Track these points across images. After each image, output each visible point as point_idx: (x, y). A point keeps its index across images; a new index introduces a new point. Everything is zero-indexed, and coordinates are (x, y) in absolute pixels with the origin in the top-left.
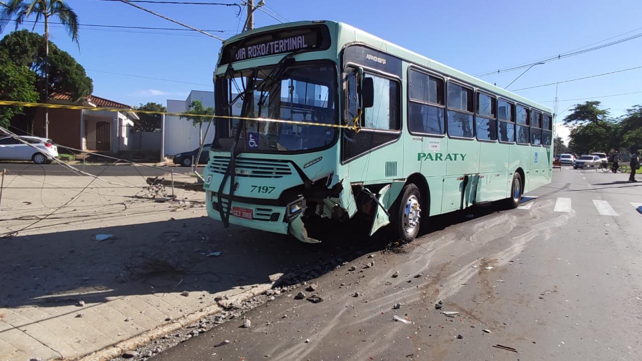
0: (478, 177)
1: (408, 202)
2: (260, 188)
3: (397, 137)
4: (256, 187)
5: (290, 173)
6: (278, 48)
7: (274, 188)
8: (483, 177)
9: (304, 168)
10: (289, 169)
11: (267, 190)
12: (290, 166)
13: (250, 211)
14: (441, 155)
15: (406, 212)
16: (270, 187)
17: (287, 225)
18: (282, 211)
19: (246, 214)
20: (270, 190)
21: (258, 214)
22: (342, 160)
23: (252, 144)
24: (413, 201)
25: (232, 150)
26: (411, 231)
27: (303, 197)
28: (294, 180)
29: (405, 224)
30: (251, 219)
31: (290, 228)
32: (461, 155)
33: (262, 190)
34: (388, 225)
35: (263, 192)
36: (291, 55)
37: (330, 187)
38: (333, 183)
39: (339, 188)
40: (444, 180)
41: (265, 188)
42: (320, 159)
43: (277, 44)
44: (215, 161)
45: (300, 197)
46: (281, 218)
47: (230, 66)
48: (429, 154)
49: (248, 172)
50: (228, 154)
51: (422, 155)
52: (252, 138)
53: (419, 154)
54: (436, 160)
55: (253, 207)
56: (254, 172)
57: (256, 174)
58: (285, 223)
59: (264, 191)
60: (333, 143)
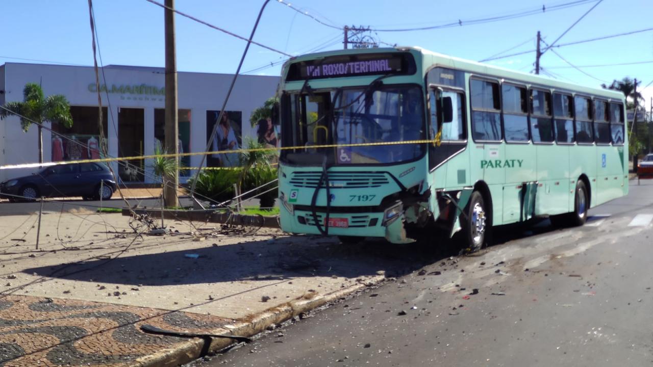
0: (535, 185)
1: (475, 210)
2: (359, 197)
3: (465, 145)
4: (355, 196)
5: (388, 183)
6: (359, 69)
7: (374, 196)
8: (541, 185)
9: (400, 177)
10: (386, 179)
11: (367, 198)
12: (387, 176)
13: (346, 220)
14: (500, 162)
15: (473, 220)
16: (370, 196)
17: (384, 228)
18: (380, 216)
19: (341, 223)
20: (370, 198)
21: (353, 222)
22: (431, 168)
23: (344, 158)
24: (478, 209)
25: (324, 164)
26: (477, 239)
27: (401, 203)
28: (392, 188)
29: (473, 232)
30: (345, 227)
31: (387, 232)
32: (518, 161)
33: (361, 199)
34: (460, 231)
35: (363, 200)
36: (380, 78)
37: (422, 193)
38: (424, 190)
39: (428, 193)
40: (503, 188)
41: (365, 197)
42: (413, 169)
43: (357, 65)
44: (295, 176)
45: (398, 202)
46: (380, 222)
47: (306, 83)
48: (490, 162)
49: (344, 184)
50: (320, 169)
51: (484, 163)
52: (344, 153)
53: (482, 162)
54: (496, 166)
55: (348, 216)
56: (348, 184)
57: (351, 185)
58: (383, 227)
59: (365, 199)
60: (422, 156)
